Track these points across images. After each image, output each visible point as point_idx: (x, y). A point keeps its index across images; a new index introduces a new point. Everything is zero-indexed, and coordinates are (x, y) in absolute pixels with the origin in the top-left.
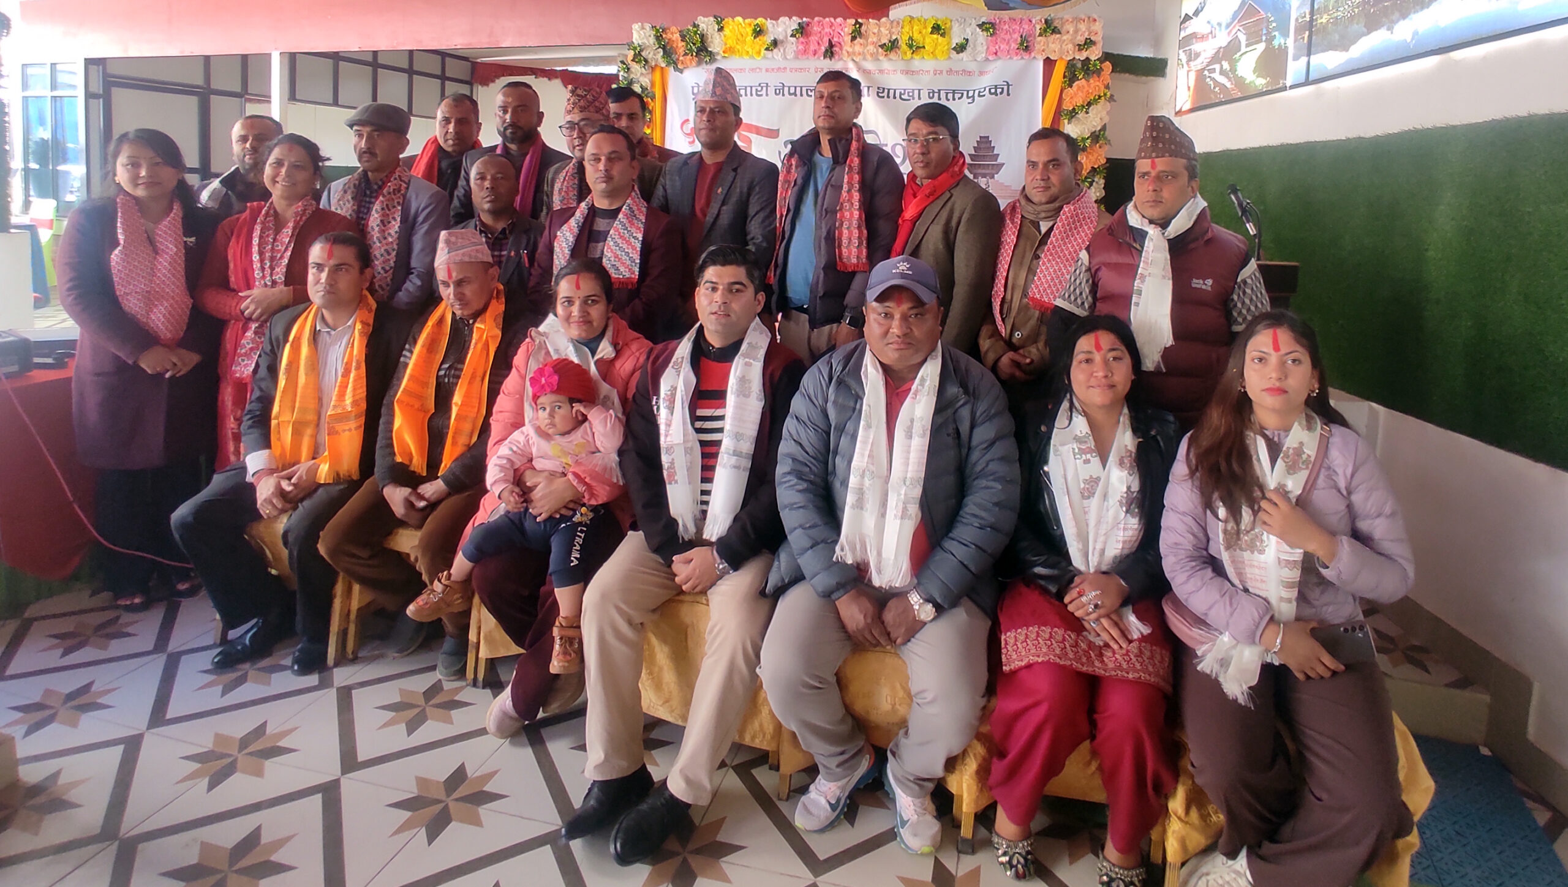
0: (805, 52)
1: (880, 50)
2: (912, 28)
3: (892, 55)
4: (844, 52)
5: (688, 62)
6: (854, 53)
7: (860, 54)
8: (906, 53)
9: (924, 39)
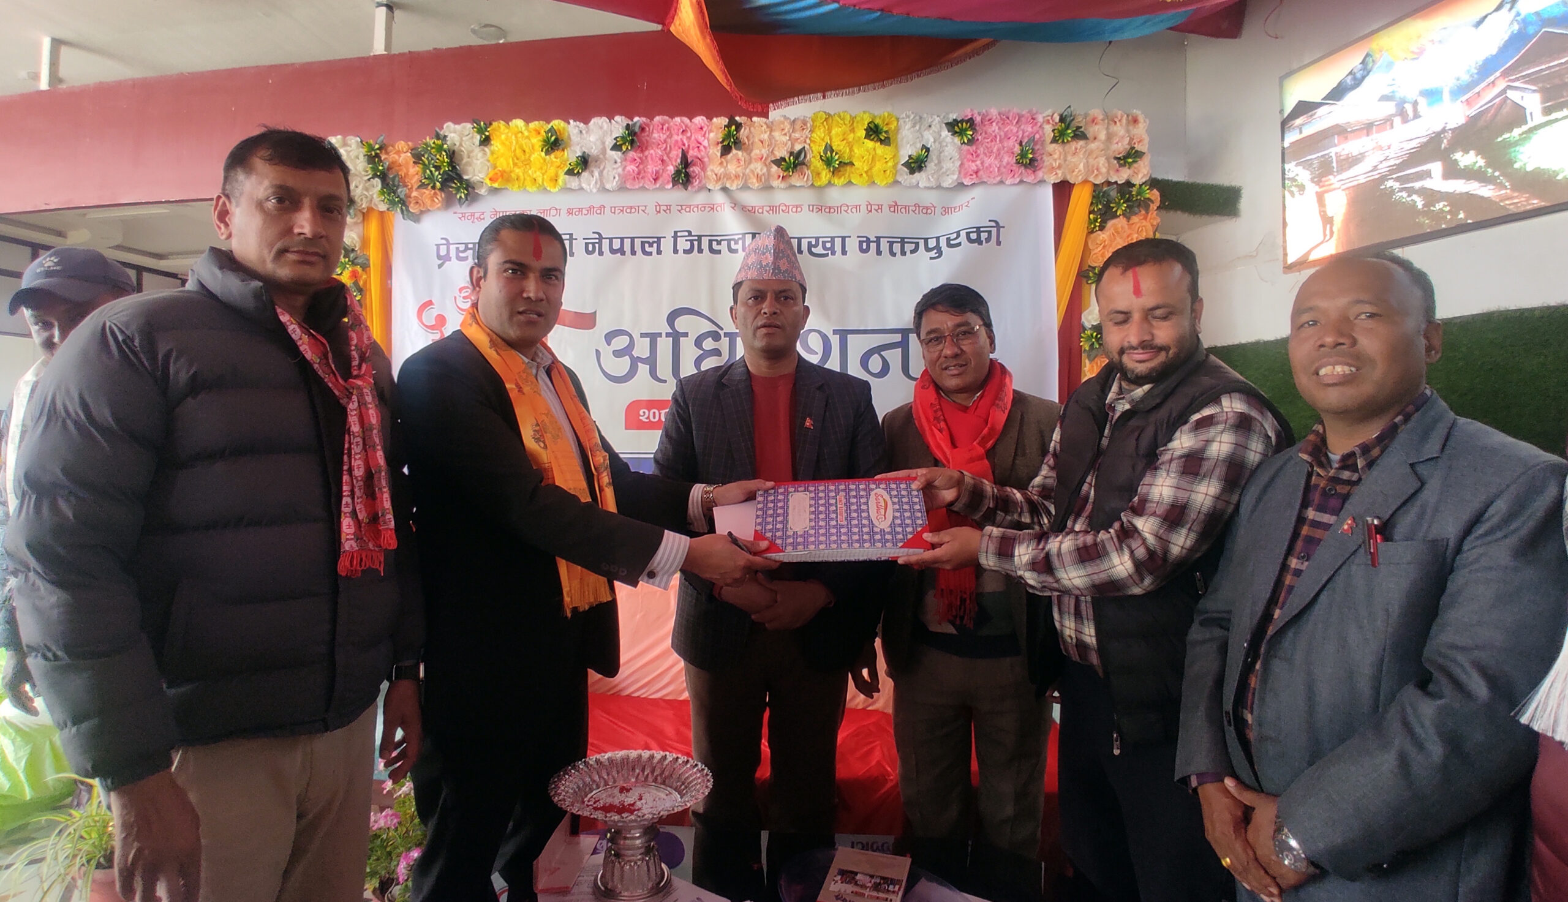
0: (639, 175)
1: (774, 168)
2: (830, 132)
3: (796, 180)
4: (709, 173)
5: (428, 202)
6: (727, 176)
7: (737, 177)
8: (818, 174)
9: (851, 150)
